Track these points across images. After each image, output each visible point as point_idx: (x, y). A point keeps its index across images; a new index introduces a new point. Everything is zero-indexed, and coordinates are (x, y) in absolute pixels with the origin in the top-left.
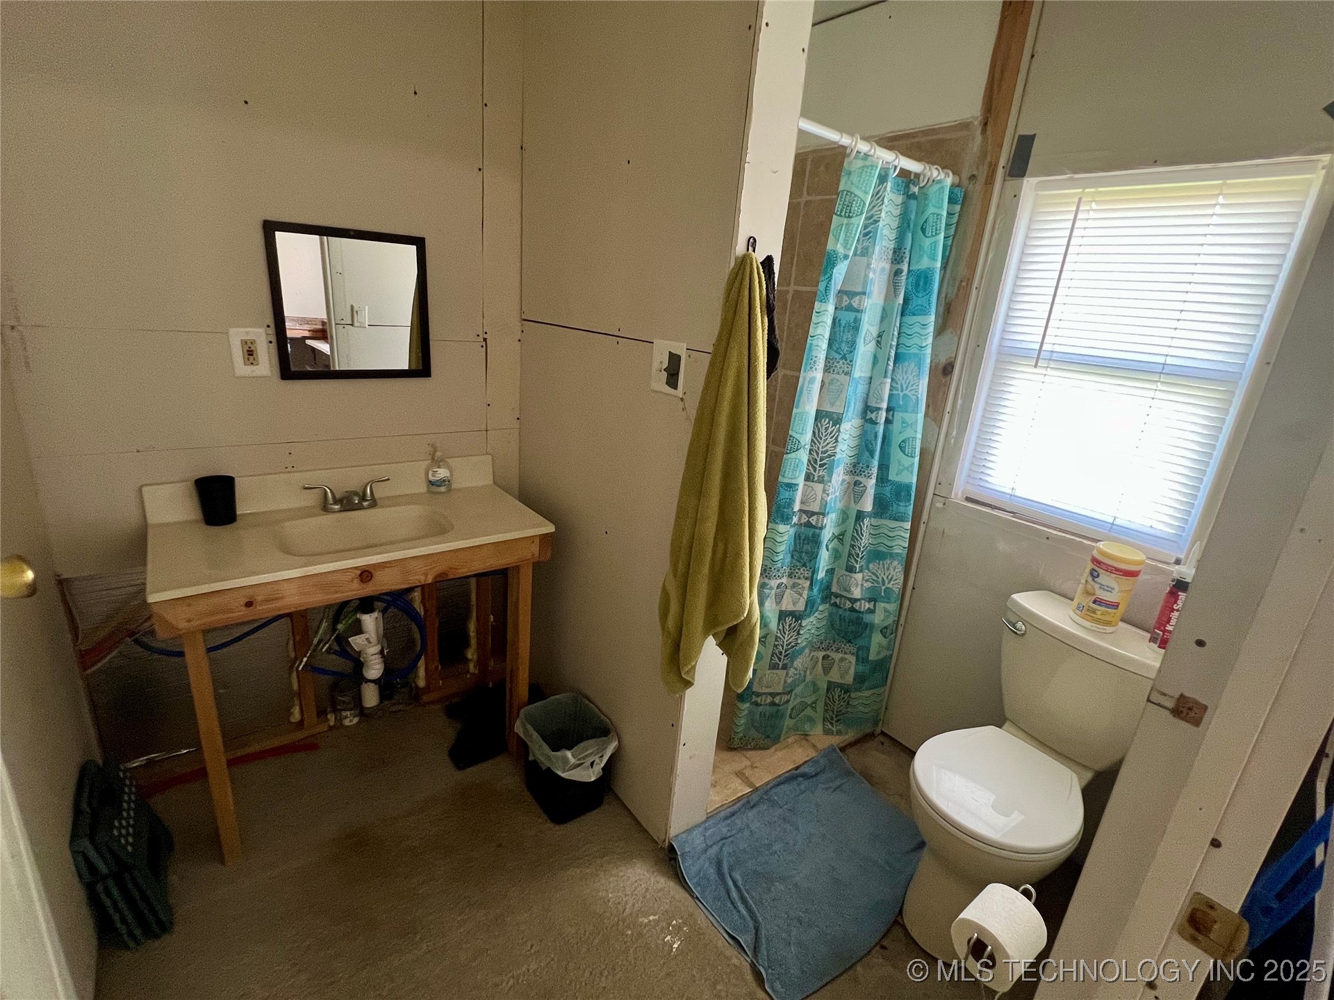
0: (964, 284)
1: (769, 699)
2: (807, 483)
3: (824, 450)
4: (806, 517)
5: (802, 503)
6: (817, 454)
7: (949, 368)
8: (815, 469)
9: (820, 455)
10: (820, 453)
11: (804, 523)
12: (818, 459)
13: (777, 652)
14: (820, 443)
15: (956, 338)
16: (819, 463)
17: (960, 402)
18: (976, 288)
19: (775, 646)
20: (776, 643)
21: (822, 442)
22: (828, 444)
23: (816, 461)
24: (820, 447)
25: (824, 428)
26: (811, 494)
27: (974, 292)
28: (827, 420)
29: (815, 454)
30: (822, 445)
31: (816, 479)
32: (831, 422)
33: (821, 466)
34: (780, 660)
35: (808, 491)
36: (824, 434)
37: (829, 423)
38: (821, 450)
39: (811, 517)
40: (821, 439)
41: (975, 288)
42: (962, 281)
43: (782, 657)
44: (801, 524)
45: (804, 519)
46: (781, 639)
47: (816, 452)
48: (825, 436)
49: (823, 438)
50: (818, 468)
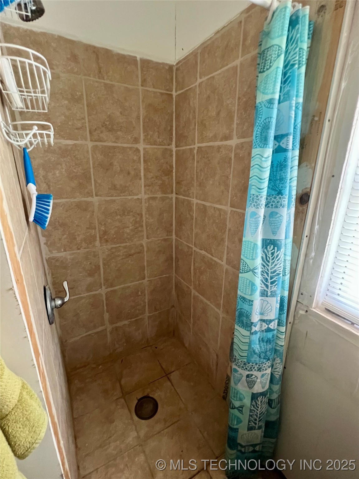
0: (316, 119)
1: (251, 449)
2: (263, 298)
3: (273, 270)
4: (265, 325)
5: (262, 314)
6: (267, 274)
7: (306, 198)
8: (267, 286)
9: (270, 275)
10: (270, 273)
11: (265, 329)
12: (269, 278)
13: (252, 419)
14: (268, 265)
15: (311, 171)
16: (270, 281)
17: (316, 227)
18: (329, 120)
19: (251, 416)
20: (251, 414)
21: (270, 264)
22: (276, 265)
23: (267, 280)
24: (269, 268)
25: (270, 253)
26: (267, 307)
27: (327, 124)
28: (272, 247)
29: (265, 275)
30: (270, 267)
31: (269, 294)
32: (276, 248)
33: (272, 283)
34: (256, 424)
35: (264, 305)
36: (271, 258)
37: (274, 249)
38: (270, 271)
39: (269, 324)
40: (269, 262)
41: (327, 121)
42: (314, 116)
43: (257, 422)
44: (263, 331)
45: (265, 326)
46: (254, 411)
47: (266, 273)
48: (272, 260)
49: (271, 261)
50: (270, 285)
